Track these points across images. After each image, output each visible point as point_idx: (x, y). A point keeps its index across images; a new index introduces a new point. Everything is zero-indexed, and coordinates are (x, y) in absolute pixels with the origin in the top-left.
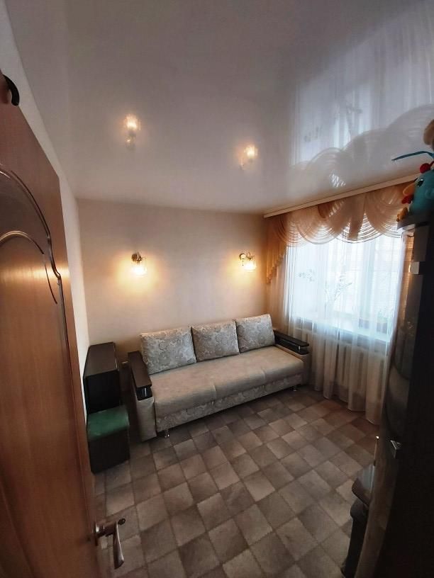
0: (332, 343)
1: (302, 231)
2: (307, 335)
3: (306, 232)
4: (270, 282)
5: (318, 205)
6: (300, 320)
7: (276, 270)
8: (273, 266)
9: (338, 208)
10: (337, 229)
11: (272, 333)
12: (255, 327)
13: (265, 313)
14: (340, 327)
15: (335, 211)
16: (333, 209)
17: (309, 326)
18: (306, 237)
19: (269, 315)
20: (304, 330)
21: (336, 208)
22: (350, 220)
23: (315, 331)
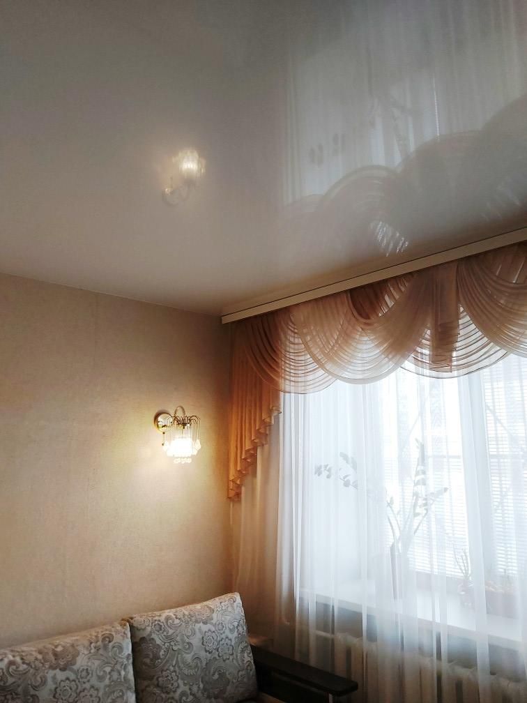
0: (421, 672)
1: (316, 351)
2: (348, 652)
3: (326, 355)
4: (238, 495)
5: (351, 291)
6: (326, 606)
7: (254, 457)
8: (248, 446)
9: (397, 297)
10: (400, 344)
11: (248, 657)
12: (196, 641)
13: (226, 588)
14: (438, 620)
15: (390, 303)
16: (387, 298)
17: (353, 623)
18: (328, 366)
19: (237, 597)
20: (339, 637)
21: (391, 296)
22: (429, 325)
23: (372, 638)
